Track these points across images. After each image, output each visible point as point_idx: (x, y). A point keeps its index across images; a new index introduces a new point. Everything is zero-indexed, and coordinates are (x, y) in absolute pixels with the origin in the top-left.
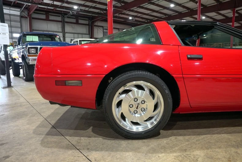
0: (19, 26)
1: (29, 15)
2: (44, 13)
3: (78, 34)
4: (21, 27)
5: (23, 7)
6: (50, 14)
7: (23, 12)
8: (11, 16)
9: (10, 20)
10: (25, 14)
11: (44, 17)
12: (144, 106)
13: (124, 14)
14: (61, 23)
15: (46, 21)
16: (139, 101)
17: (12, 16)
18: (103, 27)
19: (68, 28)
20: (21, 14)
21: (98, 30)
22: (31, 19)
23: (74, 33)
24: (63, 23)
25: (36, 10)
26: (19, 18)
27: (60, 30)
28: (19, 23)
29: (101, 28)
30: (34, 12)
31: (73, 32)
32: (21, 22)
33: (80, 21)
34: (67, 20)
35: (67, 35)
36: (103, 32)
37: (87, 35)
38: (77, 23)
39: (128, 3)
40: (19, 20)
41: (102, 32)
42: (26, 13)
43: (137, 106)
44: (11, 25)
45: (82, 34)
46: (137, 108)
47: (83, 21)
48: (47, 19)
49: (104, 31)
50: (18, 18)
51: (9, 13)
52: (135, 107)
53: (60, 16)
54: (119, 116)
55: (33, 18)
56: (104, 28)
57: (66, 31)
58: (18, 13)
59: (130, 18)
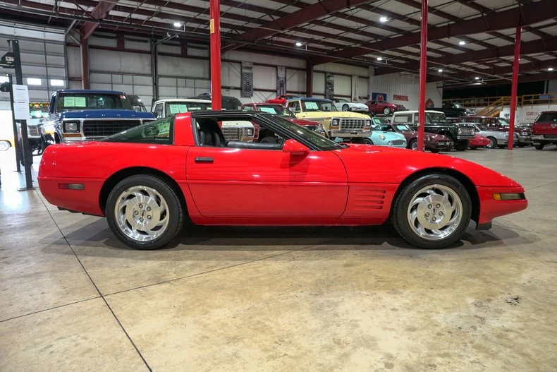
0: (63, 63)
1: (84, 42)
2: (114, 35)
3: (186, 78)
4: (67, 66)
5: (70, 24)
6: (126, 36)
7: (71, 34)
8: (47, 44)
9: (45, 52)
10: (75, 38)
11: (113, 43)
12: (150, 213)
13: (284, 36)
14: (149, 55)
15: (116, 52)
16: (145, 208)
17: (50, 44)
18: (240, 63)
19: (164, 67)
20: (66, 38)
21: (229, 71)
22: (87, 48)
23: (176, 77)
24: (154, 55)
25: (97, 29)
26: (62, 46)
27: (148, 70)
28: (63, 58)
29: (237, 66)
30: (94, 35)
31: (176, 74)
32: (66, 55)
33: (191, 52)
34: (161, 49)
35: (161, 81)
36: (242, 74)
37: (205, 81)
38: (184, 55)
39: (288, 14)
40: (63, 52)
41: (239, 75)
42: (78, 36)
43: (142, 213)
44: (48, 62)
45: (194, 78)
46: (143, 215)
47: (196, 50)
48: (120, 48)
49: (244, 71)
50: (61, 48)
51: (43, 38)
52: (140, 214)
53: (146, 42)
54: (123, 223)
55: (92, 47)
56: (243, 65)
57: (160, 72)
58: (61, 38)
59: (299, 44)
